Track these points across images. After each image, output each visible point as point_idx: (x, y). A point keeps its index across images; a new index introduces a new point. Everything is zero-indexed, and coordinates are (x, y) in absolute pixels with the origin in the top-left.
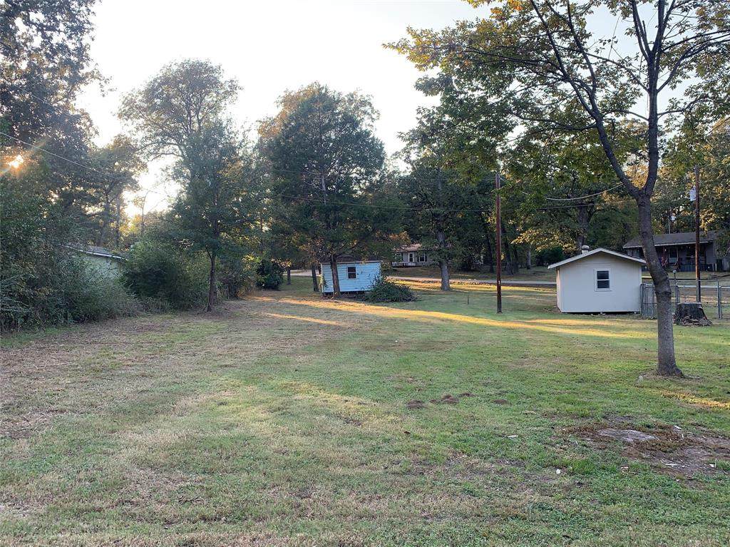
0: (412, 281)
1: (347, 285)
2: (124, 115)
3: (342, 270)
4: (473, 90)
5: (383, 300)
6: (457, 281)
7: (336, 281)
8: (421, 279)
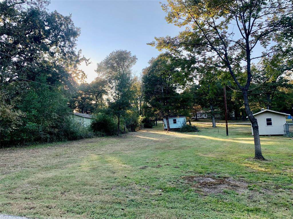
0: (203, 124)
1: (173, 126)
2: (98, 71)
3: (171, 121)
4: (181, 56)
5: (185, 132)
6: (221, 124)
7: (168, 124)
8: (206, 123)
